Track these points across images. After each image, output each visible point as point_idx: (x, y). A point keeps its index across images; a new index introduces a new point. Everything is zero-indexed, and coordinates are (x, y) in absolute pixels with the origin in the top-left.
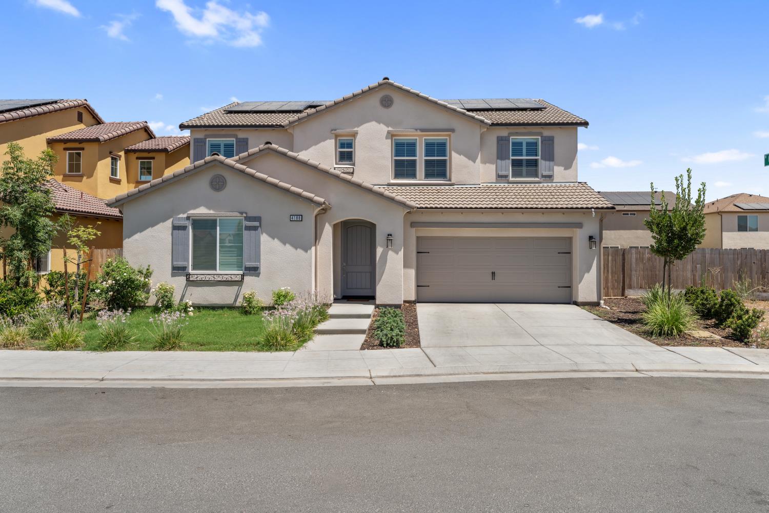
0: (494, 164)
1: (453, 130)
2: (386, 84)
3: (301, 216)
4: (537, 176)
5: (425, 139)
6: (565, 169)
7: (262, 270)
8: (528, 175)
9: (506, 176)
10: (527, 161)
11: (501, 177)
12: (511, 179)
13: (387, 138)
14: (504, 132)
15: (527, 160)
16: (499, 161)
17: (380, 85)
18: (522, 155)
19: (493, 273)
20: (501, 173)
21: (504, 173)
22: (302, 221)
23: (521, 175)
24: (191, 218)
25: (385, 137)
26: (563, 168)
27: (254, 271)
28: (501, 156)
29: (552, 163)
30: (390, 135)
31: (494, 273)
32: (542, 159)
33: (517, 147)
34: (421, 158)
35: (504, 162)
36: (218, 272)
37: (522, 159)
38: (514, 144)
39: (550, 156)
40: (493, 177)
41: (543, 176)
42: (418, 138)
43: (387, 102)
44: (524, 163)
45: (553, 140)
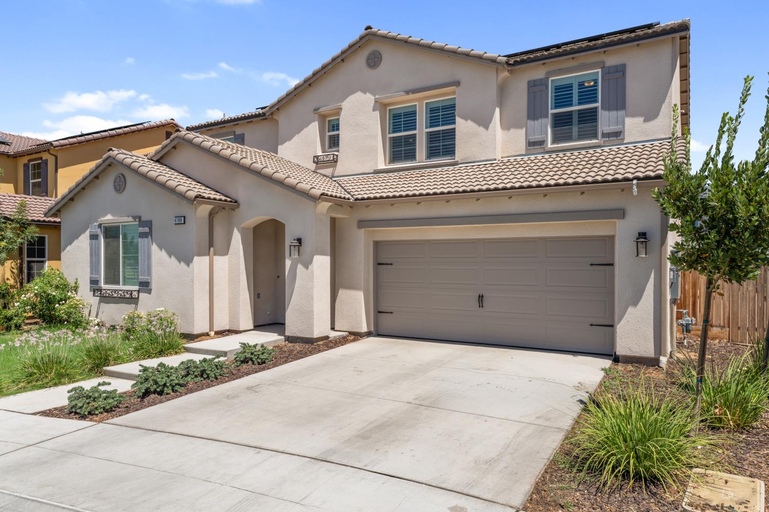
0: (522, 128)
1: (457, 83)
2: (369, 36)
3: (183, 218)
4: (595, 136)
5: (426, 103)
6: (646, 120)
7: (154, 286)
8: (581, 137)
9: (542, 143)
10: (579, 114)
11: (534, 145)
12: (550, 145)
13: (374, 110)
14: (537, 72)
15: (580, 112)
16: (530, 123)
17: (362, 38)
18: (571, 105)
19: (481, 298)
20: (533, 138)
21: (537, 137)
22: (184, 223)
23: (569, 138)
24: (103, 225)
25: (372, 108)
26: (642, 119)
27: (145, 286)
28: (535, 112)
29: (621, 113)
30: (381, 106)
31: (482, 296)
32: (602, 108)
33: (563, 95)
34: (421, 131)
35: (538, 123)
36: (121, 287)
37: (572, 111)
38: (557, 89)
39: (618, 102)
40: (521, 147)
41: (604, 135)
42: (417, 103)
43: (374, 61)
44: (575, 118)
45: (624, 72)
